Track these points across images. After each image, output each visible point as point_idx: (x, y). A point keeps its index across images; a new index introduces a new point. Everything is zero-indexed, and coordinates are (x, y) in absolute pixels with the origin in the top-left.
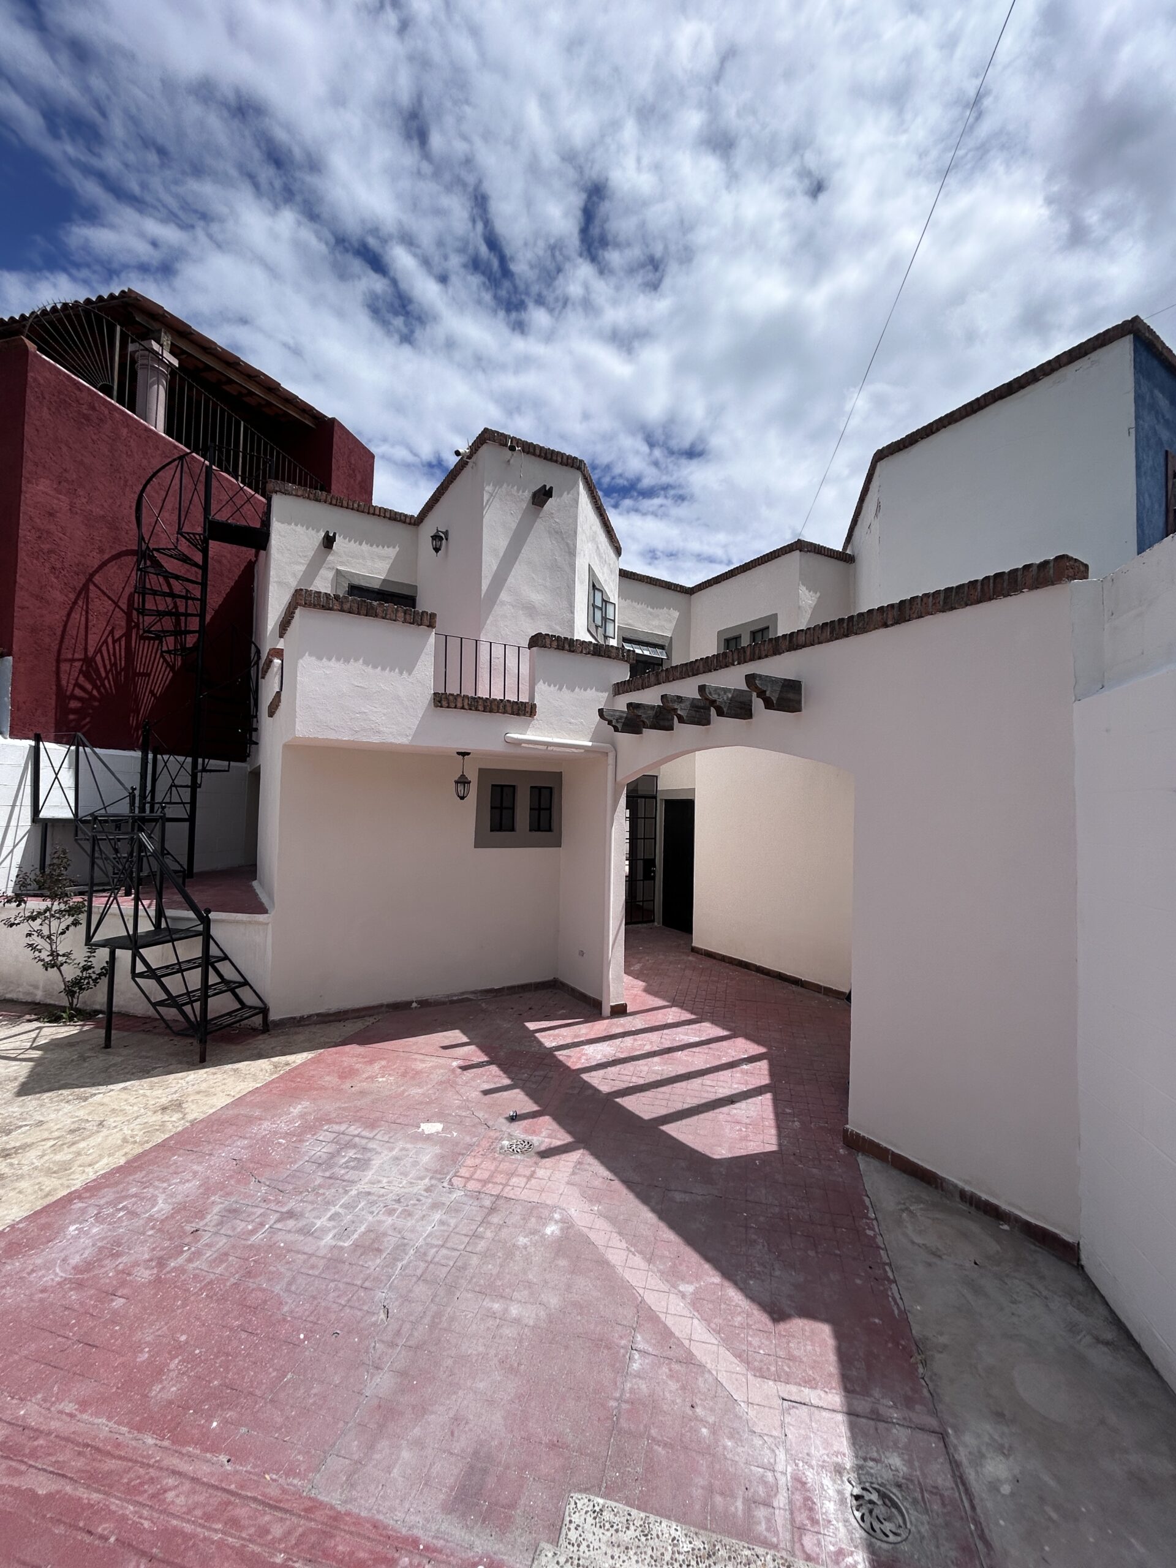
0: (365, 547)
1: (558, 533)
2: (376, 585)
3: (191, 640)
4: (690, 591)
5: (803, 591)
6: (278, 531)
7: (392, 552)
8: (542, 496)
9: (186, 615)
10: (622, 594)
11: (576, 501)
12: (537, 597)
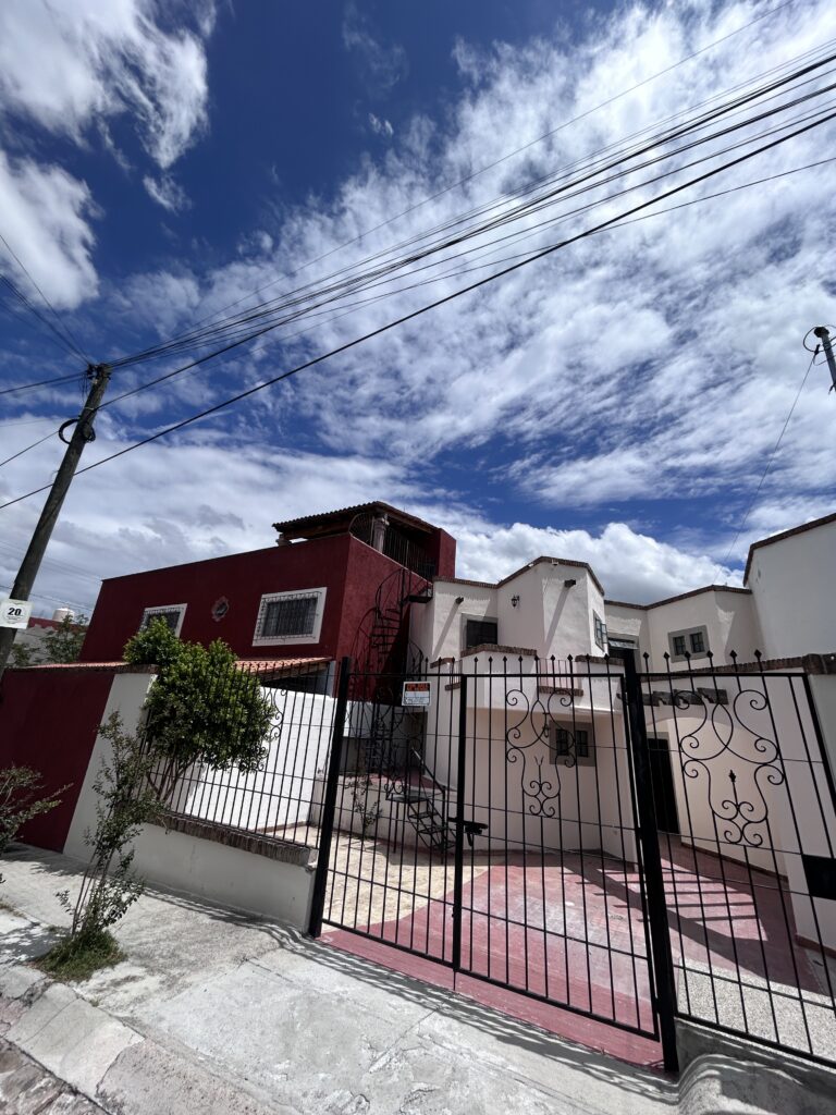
0: (475, 601)
1: (579, 599)
2: (481, 620)
3: (389, 648)
4: (646, 608)
5: (721, 612)
6: (437, 596)
7: (486, 602)
8: (570, 583)
9: (388, 636)
10: (607, 613)
11: (586, 583)
12: (571, 631)
